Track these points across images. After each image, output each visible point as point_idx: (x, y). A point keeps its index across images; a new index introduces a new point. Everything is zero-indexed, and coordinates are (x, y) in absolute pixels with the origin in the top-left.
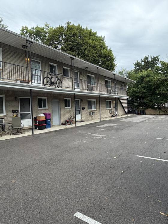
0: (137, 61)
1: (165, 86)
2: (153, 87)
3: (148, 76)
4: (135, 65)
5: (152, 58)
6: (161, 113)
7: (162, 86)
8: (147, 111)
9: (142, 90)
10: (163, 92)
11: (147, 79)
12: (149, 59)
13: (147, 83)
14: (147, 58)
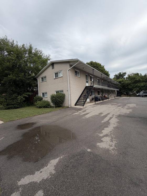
0: (116, 74)
2: (125, 86)
3: (122, 81)
5: (123, 73)
7: (129, 85)
8: (122, 96)
9: (120, 87)
11: (122, 82)
12: (122, 74)
13: (122, 84)
14: (121, 73)
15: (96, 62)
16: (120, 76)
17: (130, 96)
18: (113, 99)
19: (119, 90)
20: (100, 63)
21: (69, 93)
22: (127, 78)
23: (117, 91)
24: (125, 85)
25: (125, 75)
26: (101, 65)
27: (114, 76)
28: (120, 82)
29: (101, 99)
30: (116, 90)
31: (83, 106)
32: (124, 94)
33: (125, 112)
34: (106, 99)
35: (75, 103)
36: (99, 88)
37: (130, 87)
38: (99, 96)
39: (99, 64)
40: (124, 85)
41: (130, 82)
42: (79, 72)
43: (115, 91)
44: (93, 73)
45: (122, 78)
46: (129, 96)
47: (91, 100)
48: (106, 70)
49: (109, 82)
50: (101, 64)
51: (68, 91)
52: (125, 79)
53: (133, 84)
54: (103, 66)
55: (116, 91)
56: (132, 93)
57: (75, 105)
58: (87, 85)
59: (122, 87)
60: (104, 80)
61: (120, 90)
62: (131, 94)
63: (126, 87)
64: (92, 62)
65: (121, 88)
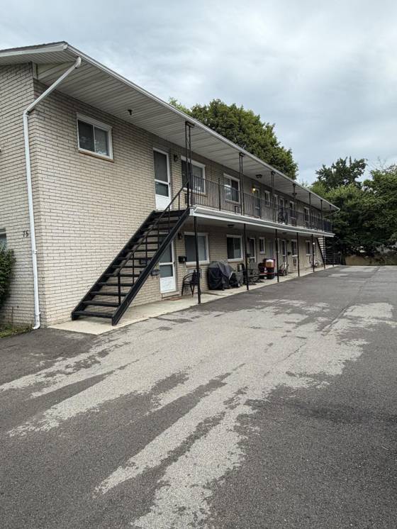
0: (324, 166)
1: (382, 215)
2: (361, 218)
3: (350, 197)
4: (320, 173)
5: (353, 162)
6: (373, 263)
7: (377, 216)
8: (347, 260)
9: (341, 222)
10: (380, 226)
11: (350, 203)
12: (348, 165)
13: (349, 209)
14: (344, 163)
15: (238, 107)
16: (342, 173)
17: (381, 261)
18: (301, 275)
19: (331, 235)
20: (256, 114)
21: (34, 248)
22: (367, 183)
23: (327, 239)
24: (361, 212)
25: (360, 173)
26: (262, 121)
27: (318, 176)
28: (339, 201)
29: (238, 278)
30: (321, 234)
31: (115, 322)
32: (359, 254)
33: (317, 371)
34: (270, 277)
35: (75, 303)
36: (231, 225)
37: (379, 223)
38: (233, 264)
39: (250, 114)
40: (358, 215)
41: (380, 201)
42: (106, 133)
43: (314, 239)
44: (188, 141)
45: (349, 183)
46: (377, 260)
47: (184, 285)
48: (280, 146)
49: (287, 198)
50: (259, 117)
51: (27, 234)
52: (363, 189)
53: (391, 208)
54: (270, 129)
55: (321, 241)
56: (386, 251)
57: (76, 316)
58: (162, 203)
59: (346, 223)
60: (263, 187)
61: (339, 236)
62: (385, 255)
63: (366, 224)
64: (216, 103)
65: (344, 227)
